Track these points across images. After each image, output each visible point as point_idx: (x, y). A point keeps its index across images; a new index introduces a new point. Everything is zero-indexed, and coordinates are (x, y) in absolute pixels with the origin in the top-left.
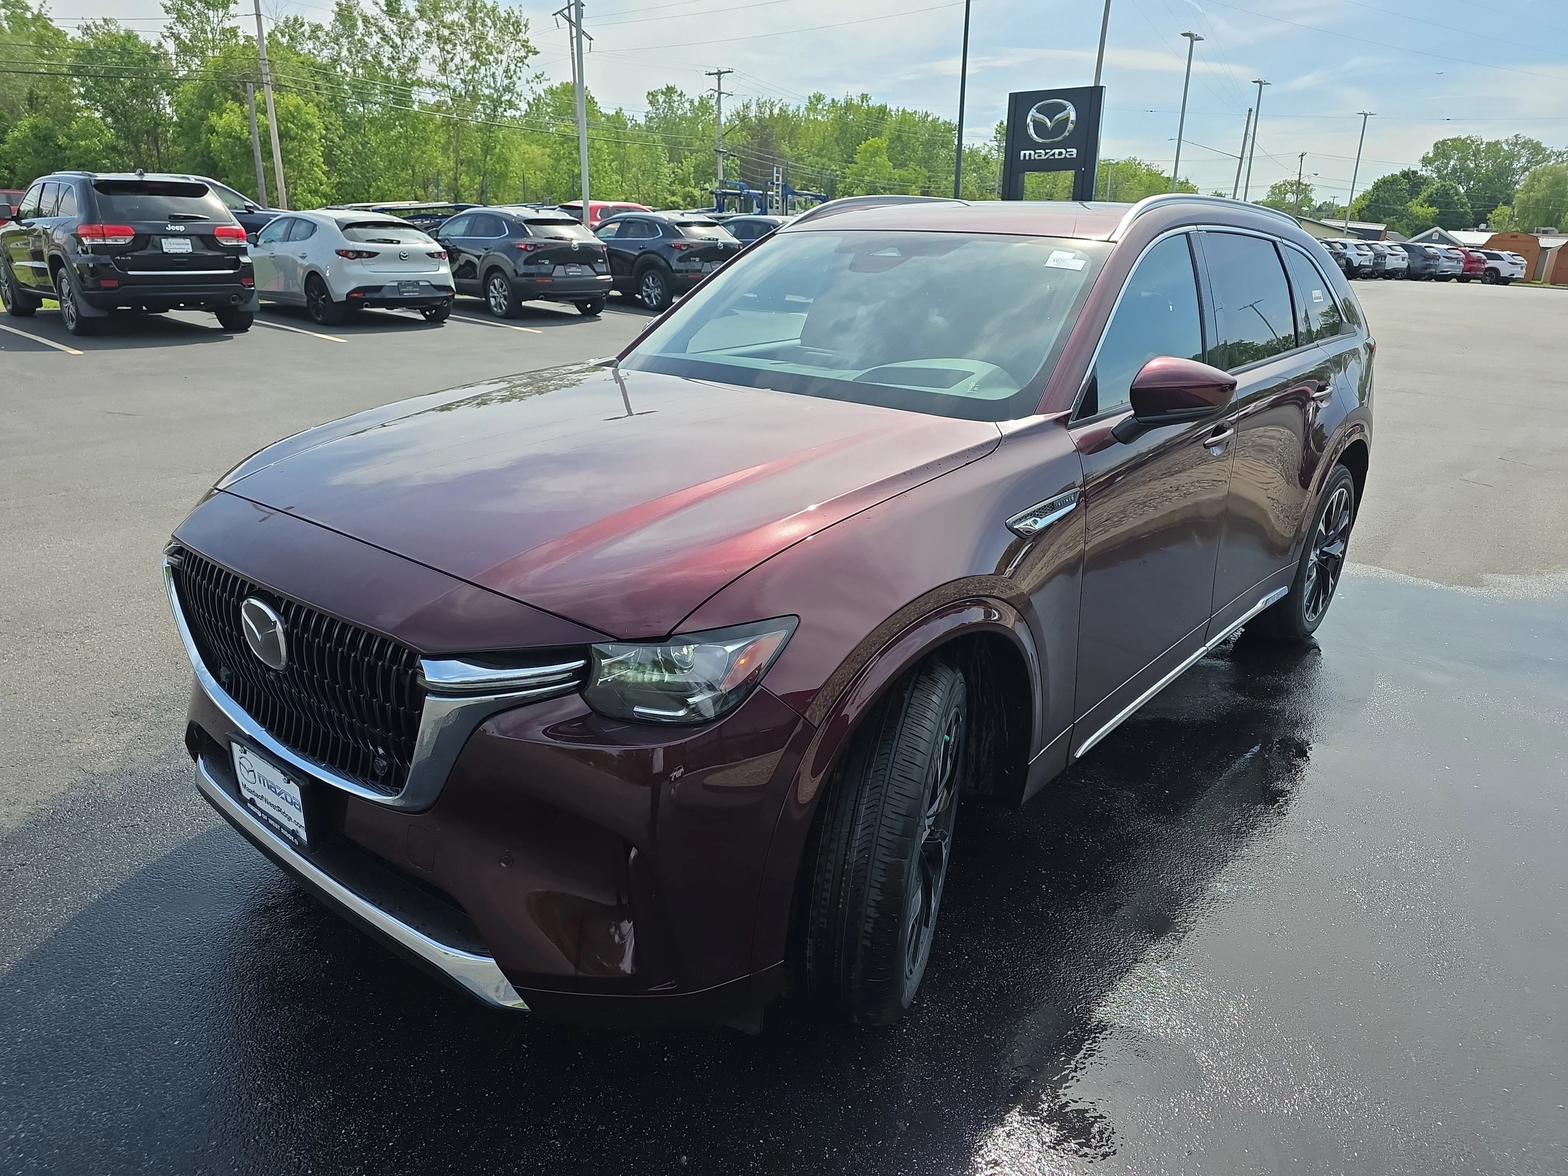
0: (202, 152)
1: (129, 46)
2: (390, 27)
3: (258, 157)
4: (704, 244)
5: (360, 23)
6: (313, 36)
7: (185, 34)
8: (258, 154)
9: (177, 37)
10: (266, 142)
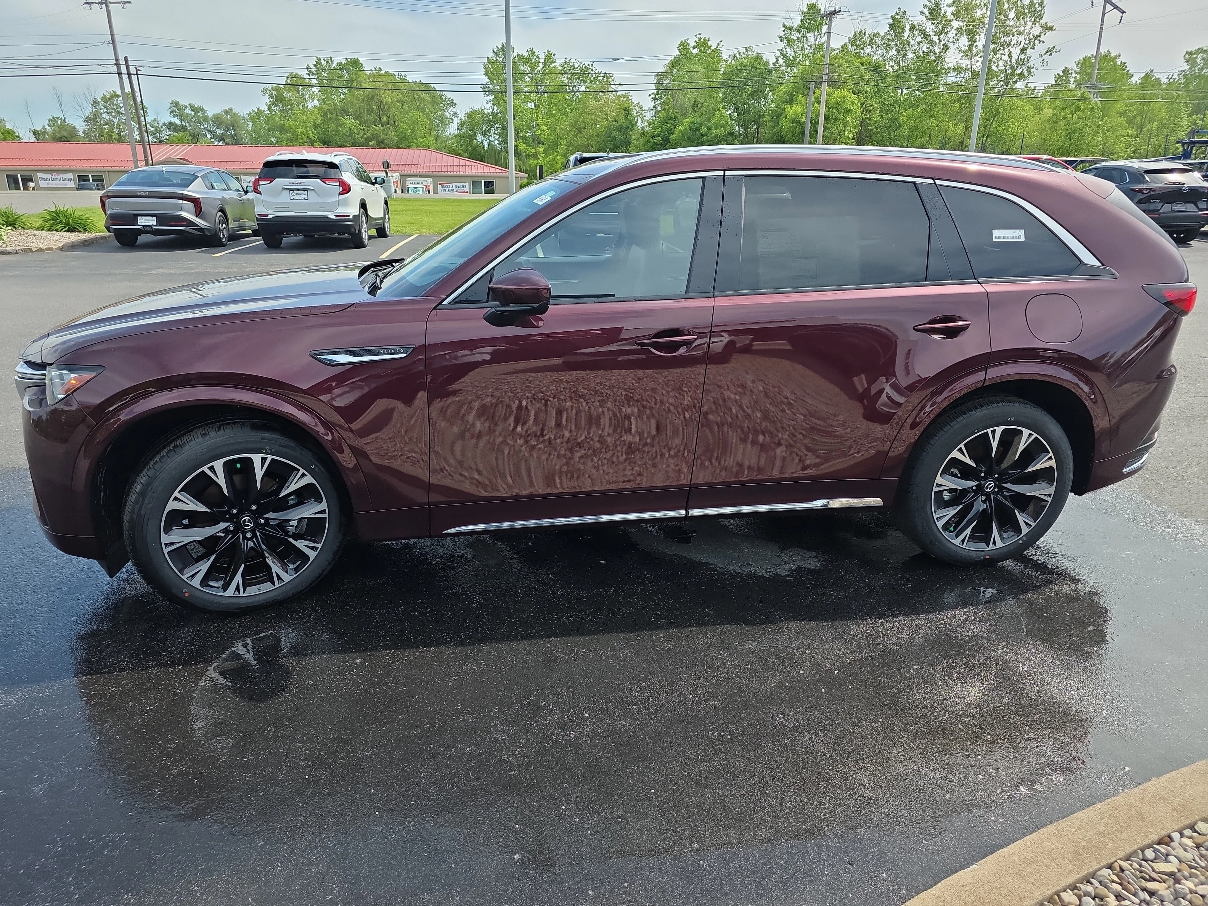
0: (778, 133)
1: (756, 64)
2: (929, 27)
3: (807, 134)
4: (1168, 188)
5: (908, 28)
6: (872, 42)
7: (790, 52)
8: (807, 132)
9: (785, 56)
10: (815, 124)
